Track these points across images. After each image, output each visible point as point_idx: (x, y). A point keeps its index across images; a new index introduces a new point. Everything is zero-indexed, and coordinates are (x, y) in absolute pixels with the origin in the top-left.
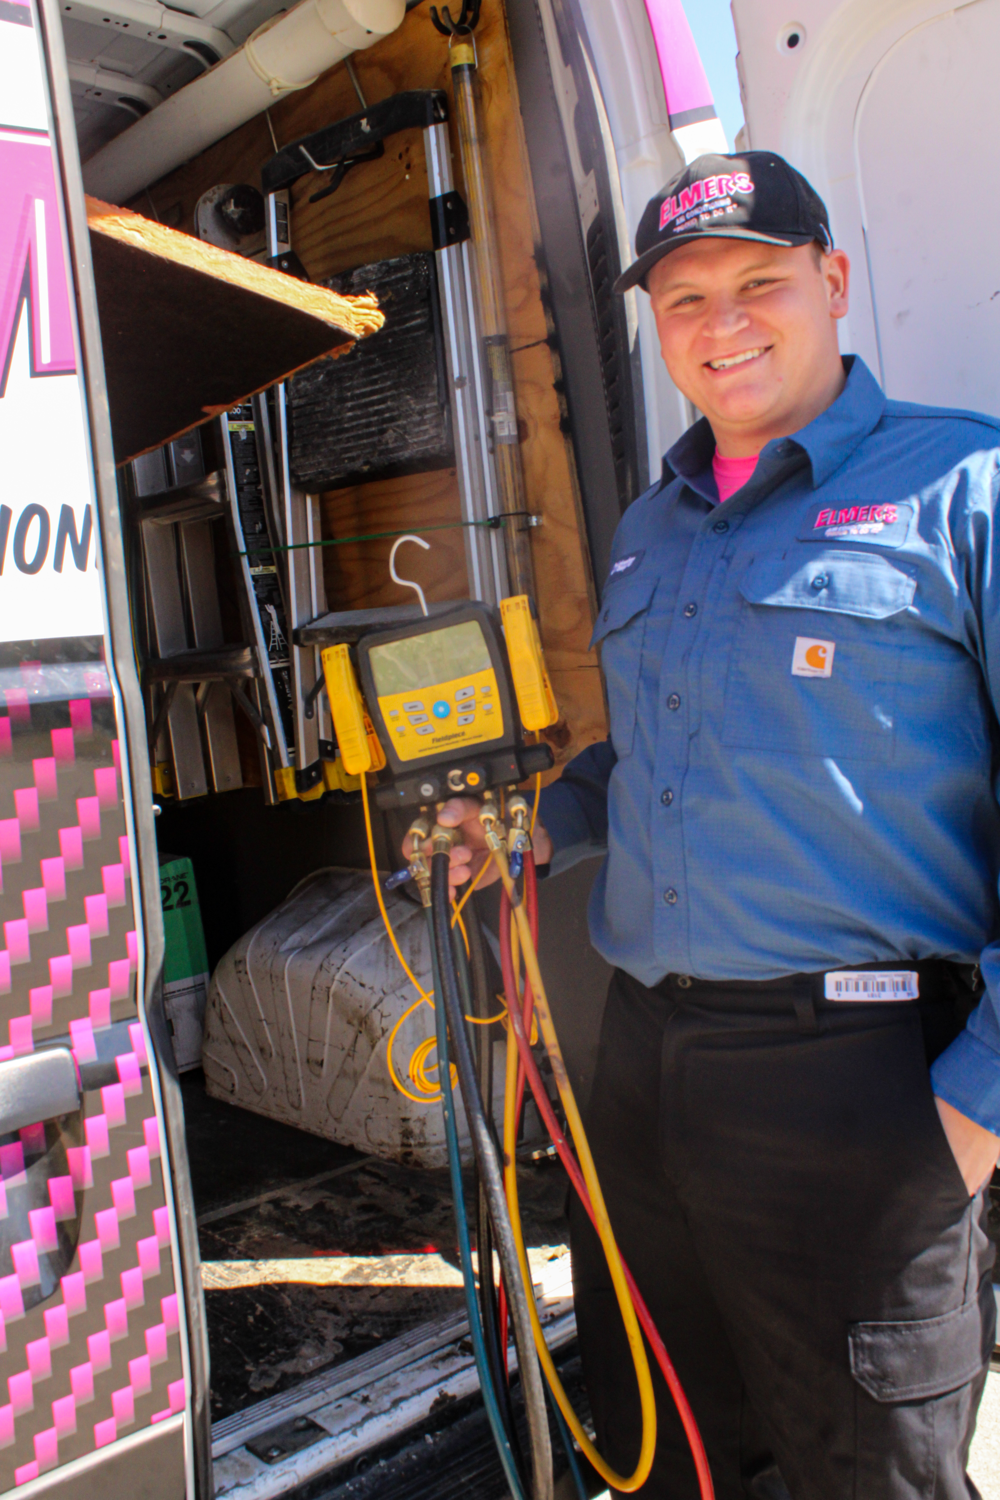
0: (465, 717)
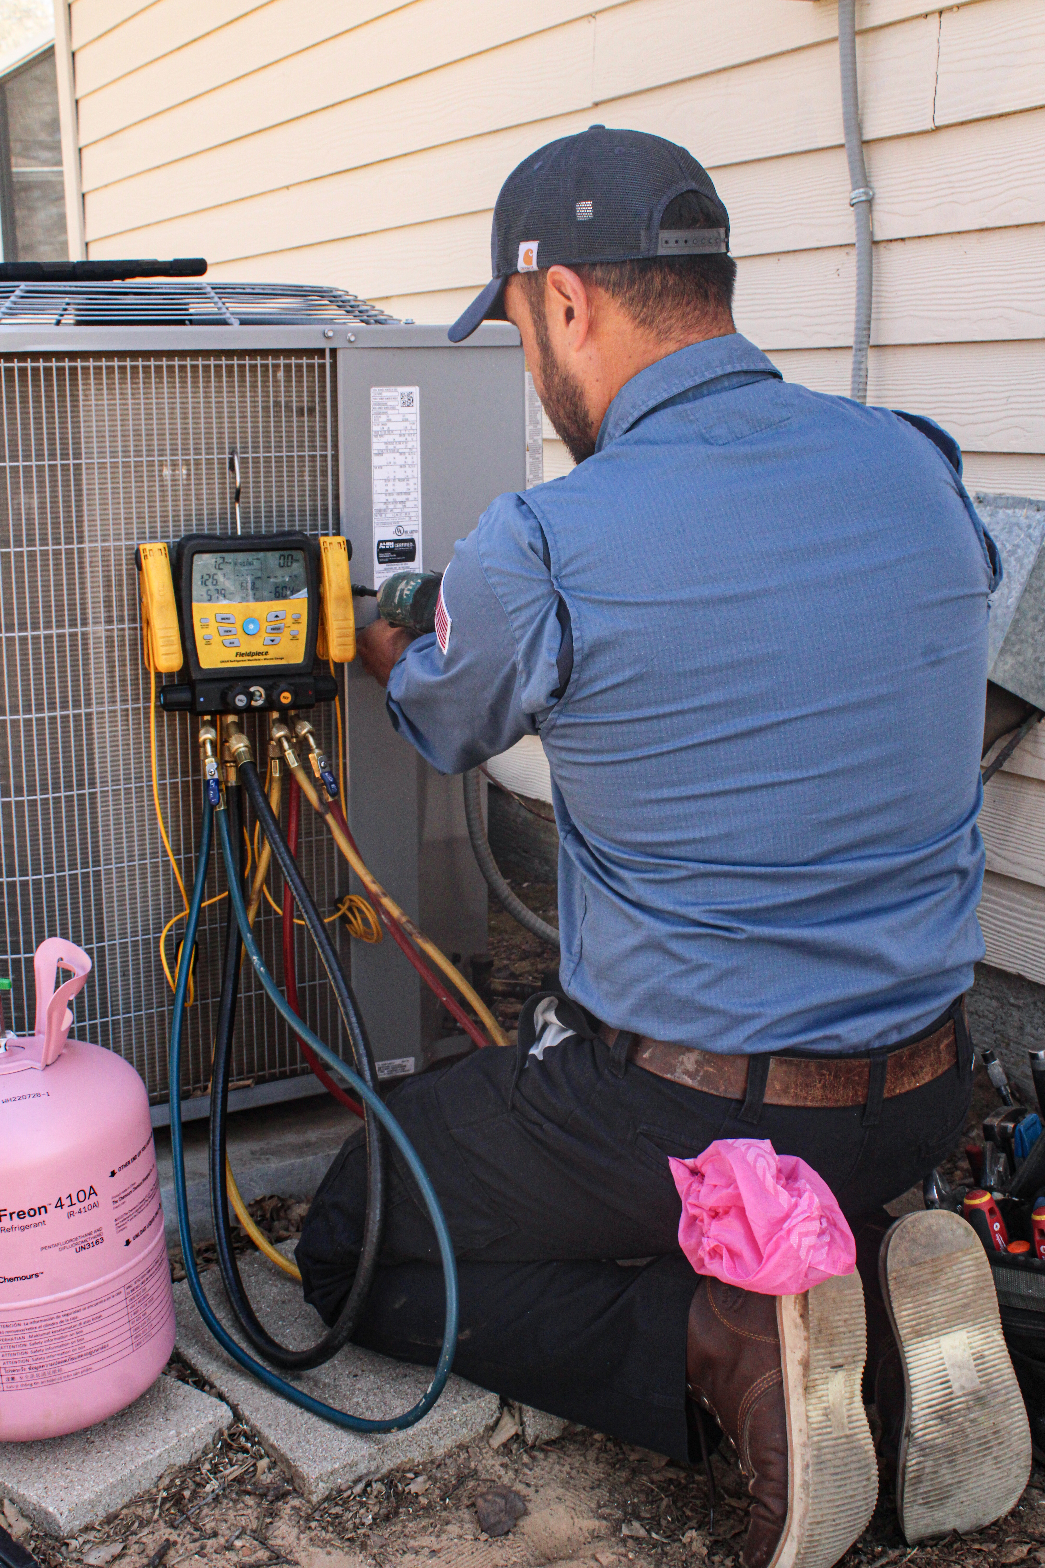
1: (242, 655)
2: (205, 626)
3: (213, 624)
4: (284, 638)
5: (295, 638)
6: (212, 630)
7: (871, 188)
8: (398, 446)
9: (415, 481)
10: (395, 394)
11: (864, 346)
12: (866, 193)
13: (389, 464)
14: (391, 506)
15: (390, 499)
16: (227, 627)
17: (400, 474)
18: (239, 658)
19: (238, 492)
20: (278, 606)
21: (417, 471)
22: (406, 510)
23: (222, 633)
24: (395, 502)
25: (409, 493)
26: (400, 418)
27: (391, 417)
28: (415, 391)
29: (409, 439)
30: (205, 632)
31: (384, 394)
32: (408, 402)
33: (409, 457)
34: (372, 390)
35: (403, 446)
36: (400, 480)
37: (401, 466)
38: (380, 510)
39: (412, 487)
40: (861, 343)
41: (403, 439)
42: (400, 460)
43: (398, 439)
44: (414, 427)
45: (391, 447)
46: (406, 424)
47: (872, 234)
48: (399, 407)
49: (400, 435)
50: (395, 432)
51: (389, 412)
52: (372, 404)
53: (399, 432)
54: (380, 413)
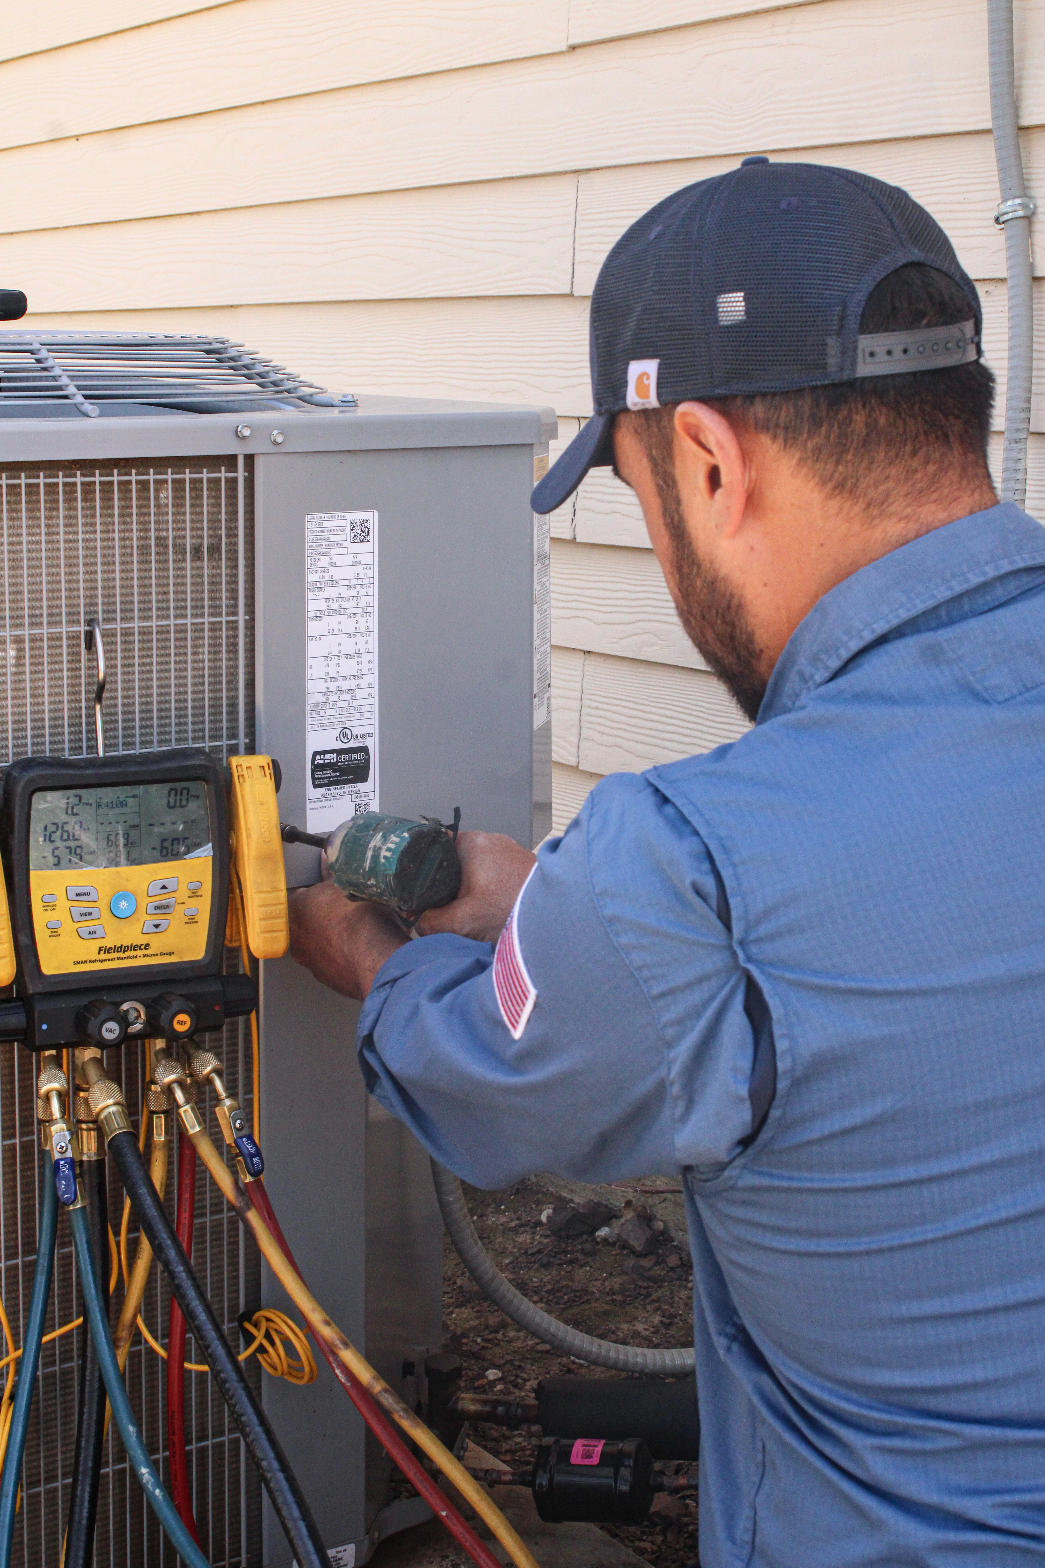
0: (156, 922)
1: (108, 950)
2: (49, 906)
3: (63, 904)
4: (175, 920)
5: (191, 920)
6: (61, 913)
7: (1030, 197)
8: (345, 605)
9: (370, 656)
11: (1022, 435)
12: (1024, 206)
13: (331, 633)
14: (333, 698)
15: (333, 686)
16: (85, 907)
17: (348, 646)
18: (103, 956)
19: (101, 687)
20: (165, 870)
21: (372, 642)
22: (356, 703)
23: (77, 917)
24: (340, 691)
25: (359, 676)
26: (349, 560)
27: (335, 559)
28: (372, 517)
29: (363, 592)
30: (51, 916)
31: (325, 524)
32: (361, 535)
33: (362, 621)
34: (308, 518)
35: (353, 604)
36: (348, 656)
37: (349, 635)
38: (317, 705)
39: (365, 667)
40: (1018, 430)
41: (353, 593)
42: (349, 625)
43: (345, 592)
44: (370, 574)
45: (334, 606)
46: (359, 569)
47: (1032, 266)
48: (347, 544)
49: (349, 586)
50: (340, 583)
51: (333, 551)
52: (307, 539)
53: (347, 583)
54: (319, 554)
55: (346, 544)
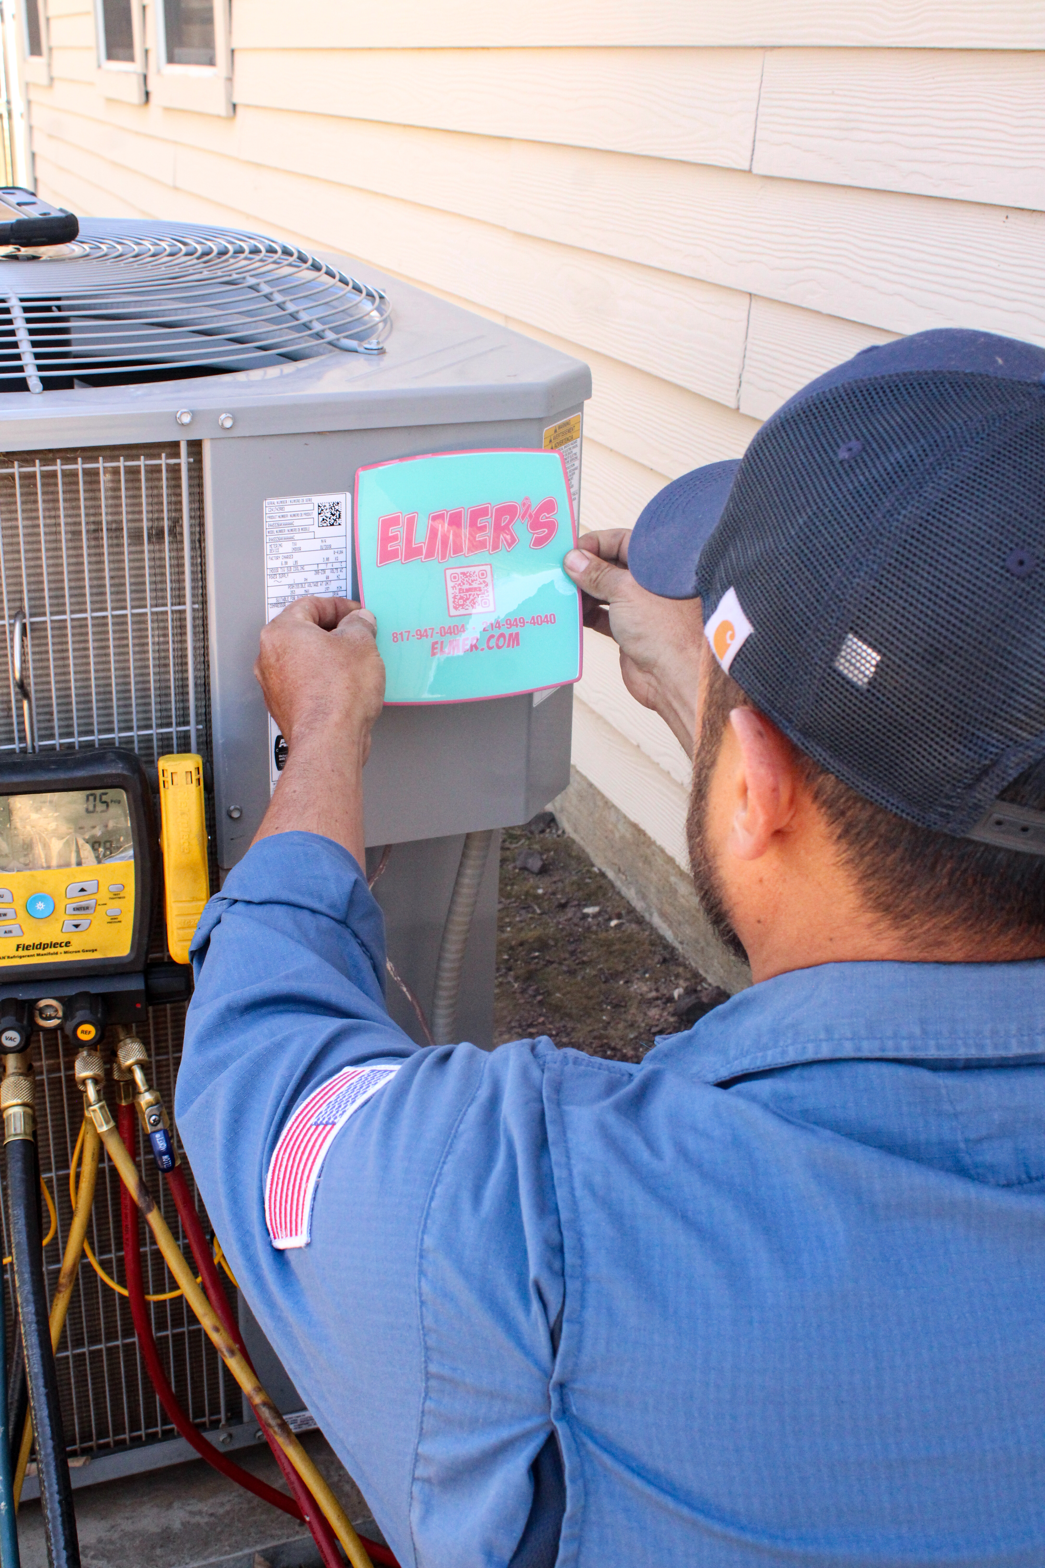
1: (27, 948)
5: (114, 920)
8: (312, 590)
10: (310, 507)
18: (21, 953)
19: (21, 685)
26: (317, 544)
27: (299, 544)
28: (343, 500)
29: (333, 576)
31: (287, 509)
32: (331, 518)
34: (266, 503)
35: (322, 588)
41: (321, 577)
43: (312, 577)
44: (342, 557)
45: (300, 591)
46: (329, 553)
48: (315, 528)
49: (317, 572)
50: (306, 568)
51: (297, 537)
52: (266, 525)
53: (315, 567)
54: (280, 540)
55: (312, 528)
